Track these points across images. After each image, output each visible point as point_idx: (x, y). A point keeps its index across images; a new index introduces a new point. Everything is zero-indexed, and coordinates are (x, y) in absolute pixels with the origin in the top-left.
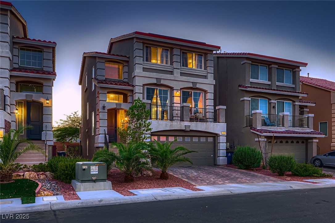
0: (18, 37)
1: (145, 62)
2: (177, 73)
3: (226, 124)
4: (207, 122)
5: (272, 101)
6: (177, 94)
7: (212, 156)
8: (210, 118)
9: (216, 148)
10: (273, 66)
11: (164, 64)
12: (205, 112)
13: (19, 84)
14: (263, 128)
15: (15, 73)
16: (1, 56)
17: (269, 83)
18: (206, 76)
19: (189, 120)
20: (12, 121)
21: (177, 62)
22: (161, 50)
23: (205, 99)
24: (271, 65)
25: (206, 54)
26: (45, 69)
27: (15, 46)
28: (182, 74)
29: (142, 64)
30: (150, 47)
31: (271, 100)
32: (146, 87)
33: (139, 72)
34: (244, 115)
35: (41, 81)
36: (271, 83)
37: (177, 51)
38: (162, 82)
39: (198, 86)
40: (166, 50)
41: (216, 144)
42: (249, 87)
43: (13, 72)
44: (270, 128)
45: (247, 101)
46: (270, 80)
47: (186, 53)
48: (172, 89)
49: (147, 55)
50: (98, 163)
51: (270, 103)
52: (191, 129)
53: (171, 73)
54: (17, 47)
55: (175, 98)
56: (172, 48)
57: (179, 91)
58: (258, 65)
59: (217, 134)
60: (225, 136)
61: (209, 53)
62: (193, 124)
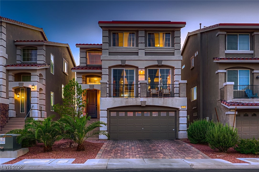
0: (17, 41)
1: (112, 47)
2: (142, 54)
3: (187, 98)
4: (174, 97)
5: (255, 71)
6: (142, 72)
7: (174, 130)
8: (177, 94)
9: (177, 123)
10: (255, 33)
11: (131, 47)
12: (173, 88)
13: (22, 75)
14: (235, 100)
15: (9, 68)
16: (1, 56)
17: (252, 52)
18: (174, 53)
19: (145, 96)
20: (10, 103)
21: (142, 43)
22: (128, 34)
23: (173, 75)
24: (253, 32)
25: (173, 32)
26: (38, 62)
27: (17, 48)
28: (146, 54)
29: (108, 49)
30: (118, 33)
31: (253, 70)
32: (112, 69)
33: (105, 56)
34: (219, 88)
35: (30, 72)
36: (254, 52)
37: (142, 34)
38: (127, 63)
39: (164, 63)
40: (133, 33)
41: (177, 118)
42: (223, 59)
43: (7, 67)
44: (243, 101)
45: (222, 74)
46: (252, 48)
47: (153, 34)
48: (137, 68)
49: (114, 40)
50: (5, 135)
51: (252, 74)
52: (147, 104)
53: (137, 54)
54: (19, 48)
55: (140, 77)
56: (137, 31)
57: (144, 70)
58: (237, 35)
59: (178, 109)
60: (186, 110)
61: (175, 30)
62: (149, 100)
